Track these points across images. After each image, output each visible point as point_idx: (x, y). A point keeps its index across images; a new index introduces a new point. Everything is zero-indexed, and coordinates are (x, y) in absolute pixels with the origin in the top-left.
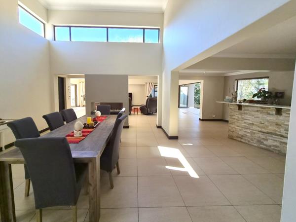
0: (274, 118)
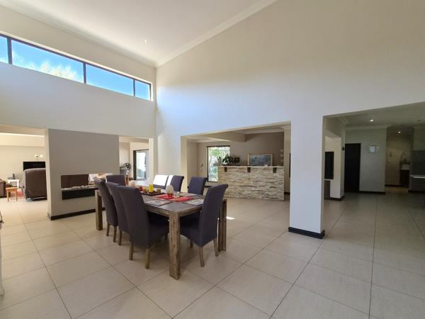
0: (246, 175)
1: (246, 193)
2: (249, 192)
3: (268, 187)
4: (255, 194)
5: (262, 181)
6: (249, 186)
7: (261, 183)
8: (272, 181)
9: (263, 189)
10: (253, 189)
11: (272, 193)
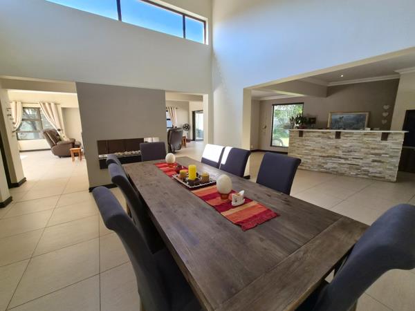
1: (329, 165)
2: (334, 165)
3: (369, 161)
4: (344, 169)
5: (360, 151)
6: (336, 157)
7: (356, 154)
8: (377, 151)
9: (360, 162)
10: (343, 161)
11: (376, 169)
